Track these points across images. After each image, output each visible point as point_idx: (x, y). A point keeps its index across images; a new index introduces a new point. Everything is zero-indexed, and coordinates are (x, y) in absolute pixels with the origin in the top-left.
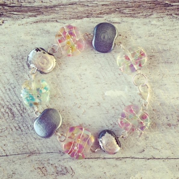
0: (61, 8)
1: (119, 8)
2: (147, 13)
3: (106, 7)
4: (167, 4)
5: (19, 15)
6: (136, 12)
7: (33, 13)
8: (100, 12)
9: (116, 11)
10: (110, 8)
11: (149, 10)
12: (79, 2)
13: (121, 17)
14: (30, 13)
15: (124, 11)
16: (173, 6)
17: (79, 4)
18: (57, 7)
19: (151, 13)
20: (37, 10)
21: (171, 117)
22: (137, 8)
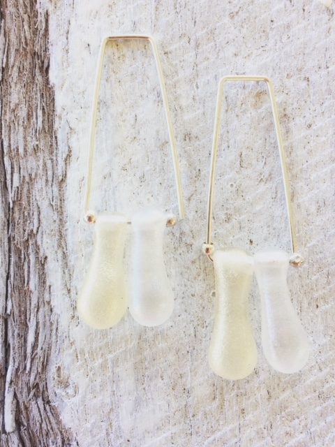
0: (12, 168)
20: (20, 258)
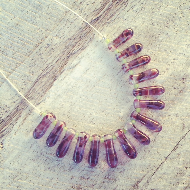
1: (69, 54)
2: (90, 38)
3: (60, 61)
4: (96, 19)
5: (8, 127)
6: (82, 44)
7: (16, 116)
8: (59, 68)
9: (69, 56)
10: (63, 59)
11: (88, 34)
12: (39, 77)
13: (76, 57)
14: (14, 119)
15: (74, 51)
16: (100, 16)
17: (41, 77)
18: (28, 95)
19: (92, 35)
21: (177, 85)
22: (80, 41)
